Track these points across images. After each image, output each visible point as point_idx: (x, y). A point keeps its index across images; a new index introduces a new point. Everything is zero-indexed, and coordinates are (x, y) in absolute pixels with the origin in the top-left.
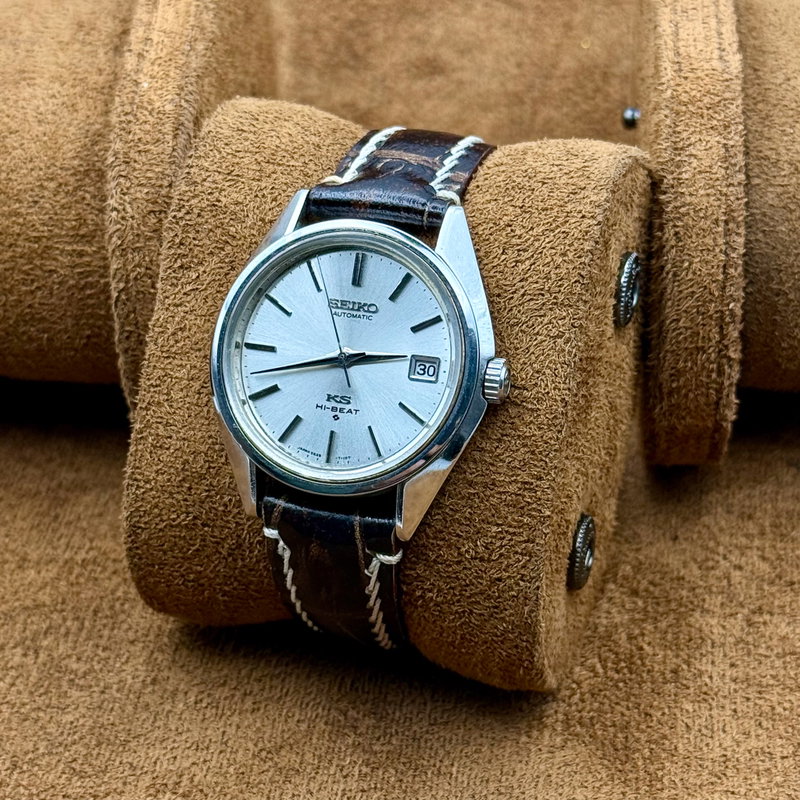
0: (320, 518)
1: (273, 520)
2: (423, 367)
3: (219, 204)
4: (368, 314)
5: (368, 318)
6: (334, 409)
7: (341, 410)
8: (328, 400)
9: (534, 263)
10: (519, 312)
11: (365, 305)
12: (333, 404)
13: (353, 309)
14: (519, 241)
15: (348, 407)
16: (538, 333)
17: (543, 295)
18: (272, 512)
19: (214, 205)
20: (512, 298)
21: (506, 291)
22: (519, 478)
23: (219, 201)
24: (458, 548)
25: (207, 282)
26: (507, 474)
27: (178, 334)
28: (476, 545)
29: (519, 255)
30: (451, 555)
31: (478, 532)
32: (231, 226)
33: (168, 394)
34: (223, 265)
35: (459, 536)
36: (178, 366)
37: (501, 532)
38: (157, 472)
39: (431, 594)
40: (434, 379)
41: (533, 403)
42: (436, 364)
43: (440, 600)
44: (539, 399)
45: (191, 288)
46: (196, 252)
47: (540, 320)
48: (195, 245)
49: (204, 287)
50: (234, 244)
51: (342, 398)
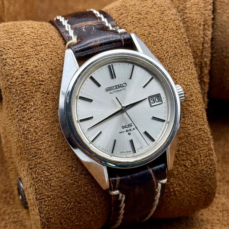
0: (136, 177)
1: (117, 187)
2: (153, 100)
4: (124, 88)
5: (124, 89)
6: (127, 131)
7: (130, 130)
8: (123, 128)
9: (167, 45)
10: (171, 65)
11: (121, 84)
13: (117, 88)
14: (157, 39)
15: (132, 128)
16: (181, 71)
17: (176, 55)
18: (116, 183)
19: (27, 71)
20: (166, 61)
21: (163, 59)
22: (197, 128)
23: (28, 69)
24: (184, 165)
25: (39, 104)
26: (192, 129)
27: (36, 131)
28: (191, 161)
29: (161, 44)
30: (182, 169)
31: (190, 155)
32: (39, 77)
33: (43, 157)
34: (43, 94)
35: (183, 160)
36: (41, 144)
37: (199, 152)
38: (51, 191)
39: (176, 188)
40: (161, 103)
41: (190, 98)
42: (158, 96)
43: (179, 189)
44: (191, 95)
45: (33, 109)
46: (28, 94)
47: (179, 65)
48: (26, 91)
49: (39, 106)
50: (44, 83)
51: (128, 125)
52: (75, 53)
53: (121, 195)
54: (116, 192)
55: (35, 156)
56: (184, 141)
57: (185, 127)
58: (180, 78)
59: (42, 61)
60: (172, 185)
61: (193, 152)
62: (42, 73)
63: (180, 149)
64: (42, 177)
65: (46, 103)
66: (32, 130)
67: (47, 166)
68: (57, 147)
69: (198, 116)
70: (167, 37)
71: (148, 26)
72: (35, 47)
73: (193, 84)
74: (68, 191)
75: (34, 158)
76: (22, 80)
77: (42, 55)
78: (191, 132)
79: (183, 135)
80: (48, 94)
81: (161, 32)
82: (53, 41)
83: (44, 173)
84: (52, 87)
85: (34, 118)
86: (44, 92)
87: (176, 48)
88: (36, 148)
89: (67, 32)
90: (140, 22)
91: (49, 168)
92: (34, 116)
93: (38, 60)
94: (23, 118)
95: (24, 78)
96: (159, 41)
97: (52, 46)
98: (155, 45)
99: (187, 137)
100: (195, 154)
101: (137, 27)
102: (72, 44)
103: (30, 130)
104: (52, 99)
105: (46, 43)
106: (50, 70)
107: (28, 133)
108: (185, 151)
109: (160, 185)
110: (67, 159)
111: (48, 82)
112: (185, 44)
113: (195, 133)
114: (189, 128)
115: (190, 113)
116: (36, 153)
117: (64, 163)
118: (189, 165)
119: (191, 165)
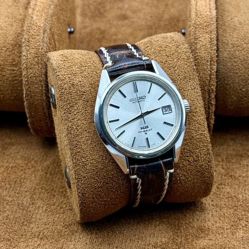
0: (150, 166)
1: (135, 172)
3: (74, 84)
4: (144, 99)
5: (144, 100)
6: (144, 131)
7: (147, 131)
8: (142, 129)
9: (179, 70)
10: (181, 85)
11: (141, 97)
12: (143, 130)
14: (172, 65)
15: (148, 129)
16: (189, 90)
18: (134, 170)
19: (73, 85)
20: (178, 82)
21: (175, 80)
22: (199, 133)
23: (74, 83)
24: (188, 160)
25: (81, 109)
26: (195, 133)
27: (77, 128)
28: (193, 157)
29: (174, 69)
30: (187, 163)
31: (193, 153)
32: (81, 89)
33: (81, 148)
34: (84, 102)
35: (187, 156)
36: (81, 138)
37: (199, 151)
38: (86, 173)
39: (182, 178)
40: (171, 112)
41: (194, 110)
42: (169, 107)
43: (184, 178)
44: (196, 108)
45: (76, 112)
46: (73, 101)
47: (188, 85)
48: (72, 99)
49: (80, 110)
50: (85, 94)
51: (145, 127)
52: (109, 72)
53: (138, 179)
54: (134, 177)
55: (76, 147)
56: (189, 142)
57: (190, 132)
58: (187, 95)
59: (85, 77)
60: (178, 175)
61: (195, 150)
62: (84, 87)
63: (185, 148)
64: (80, 162)
65: (86, 108)
66: (75, 128)
67: (84, 155)
68: (93, 141)
69: (200, 124)
70: (179, 64)
71: (166, 56)
72: (81, 68)
73: (198, 100)
74: (99, 174)
75: (75, 148)
76: (69, 90)
77: (85, 73)
78: (194, 136)
79: (188, 137)
80: (88, 102)
81: (175, 60)
82: (94, 64)
83: (82, 159)
84: (91, 97)
85: (76, 119)
86: (85, 100)
87: (186, 73)
88: (77, 141)
89: (106, 58)
90: (160, 53)
91: (86, 156)
92: (77, 117)
93: (82, 77)
94: (69, 118)
95: (71, 89)
96: (173, 67)
97: (93, 68)
98: (169, 70)
99: (191, 139)
100: (196, 152)
101: (157, 56)
102: (108, 67)
103: (73, 128)
104: (90, 105)
105: (89, 65)
106: (90, 84)
107: (72, 129)
108: (189, 149)
109: (168, 174)
110: (99, 150)
111: (88, 93)
112: (193, 70)
113: (198, 137)
114: (193, 133)
115: (194, 121)
116: (77, 145)
117: (97, 153)
118: (191, 160)
119: (193, 160)
